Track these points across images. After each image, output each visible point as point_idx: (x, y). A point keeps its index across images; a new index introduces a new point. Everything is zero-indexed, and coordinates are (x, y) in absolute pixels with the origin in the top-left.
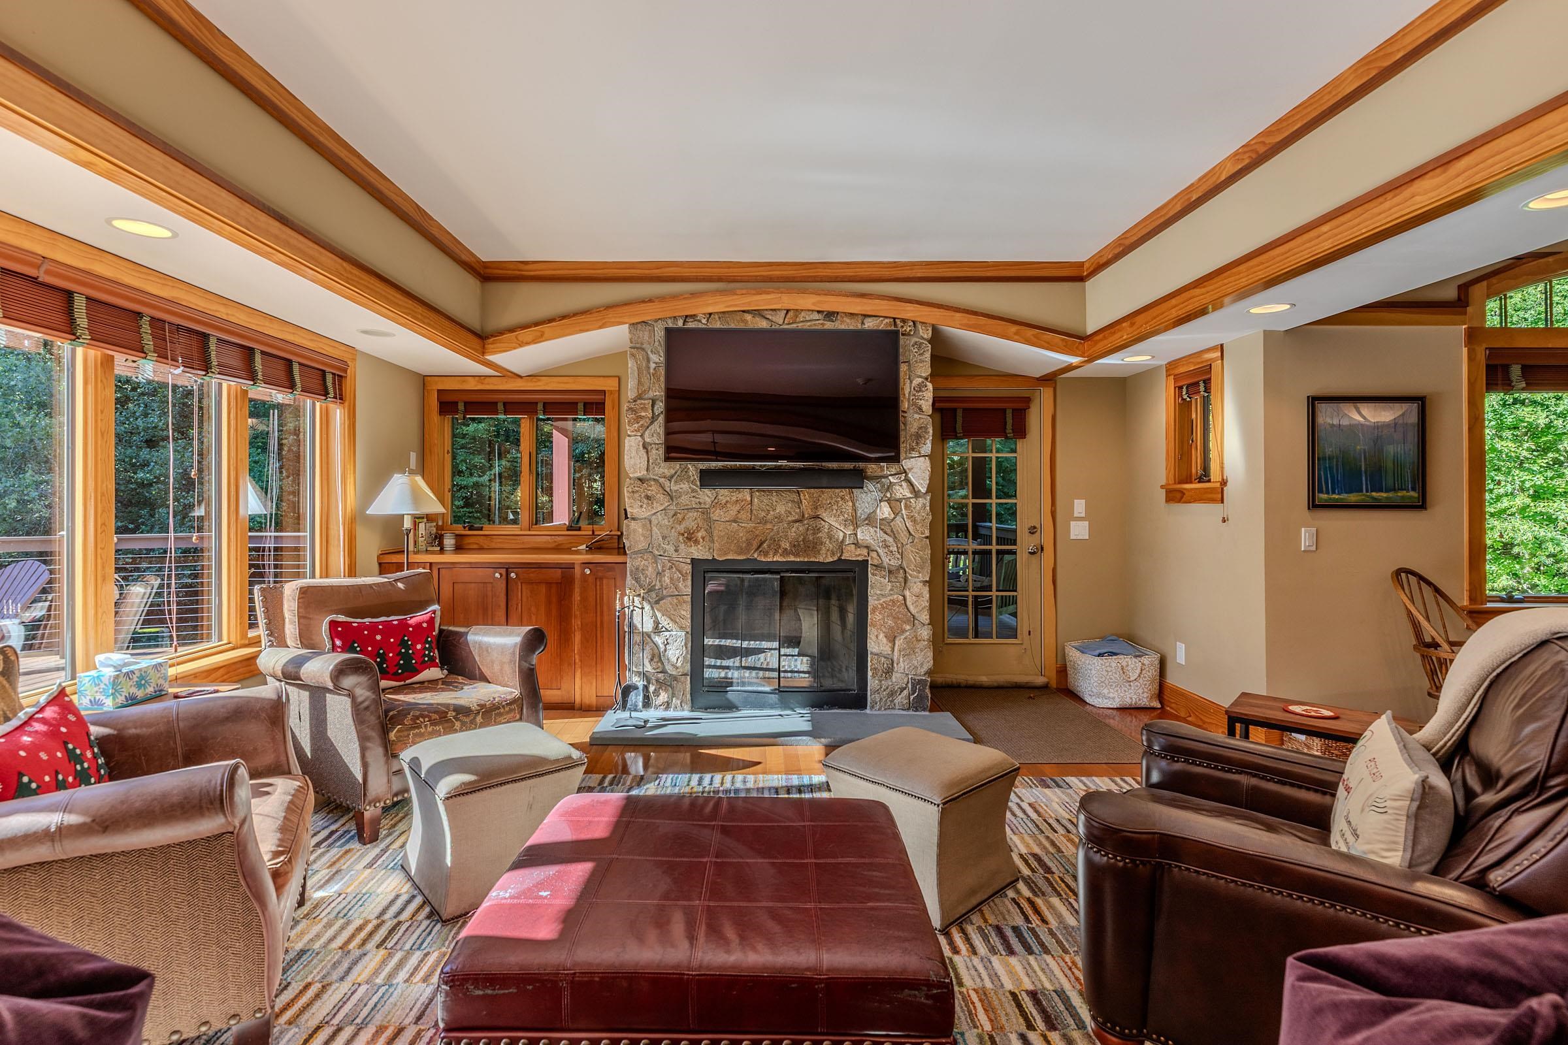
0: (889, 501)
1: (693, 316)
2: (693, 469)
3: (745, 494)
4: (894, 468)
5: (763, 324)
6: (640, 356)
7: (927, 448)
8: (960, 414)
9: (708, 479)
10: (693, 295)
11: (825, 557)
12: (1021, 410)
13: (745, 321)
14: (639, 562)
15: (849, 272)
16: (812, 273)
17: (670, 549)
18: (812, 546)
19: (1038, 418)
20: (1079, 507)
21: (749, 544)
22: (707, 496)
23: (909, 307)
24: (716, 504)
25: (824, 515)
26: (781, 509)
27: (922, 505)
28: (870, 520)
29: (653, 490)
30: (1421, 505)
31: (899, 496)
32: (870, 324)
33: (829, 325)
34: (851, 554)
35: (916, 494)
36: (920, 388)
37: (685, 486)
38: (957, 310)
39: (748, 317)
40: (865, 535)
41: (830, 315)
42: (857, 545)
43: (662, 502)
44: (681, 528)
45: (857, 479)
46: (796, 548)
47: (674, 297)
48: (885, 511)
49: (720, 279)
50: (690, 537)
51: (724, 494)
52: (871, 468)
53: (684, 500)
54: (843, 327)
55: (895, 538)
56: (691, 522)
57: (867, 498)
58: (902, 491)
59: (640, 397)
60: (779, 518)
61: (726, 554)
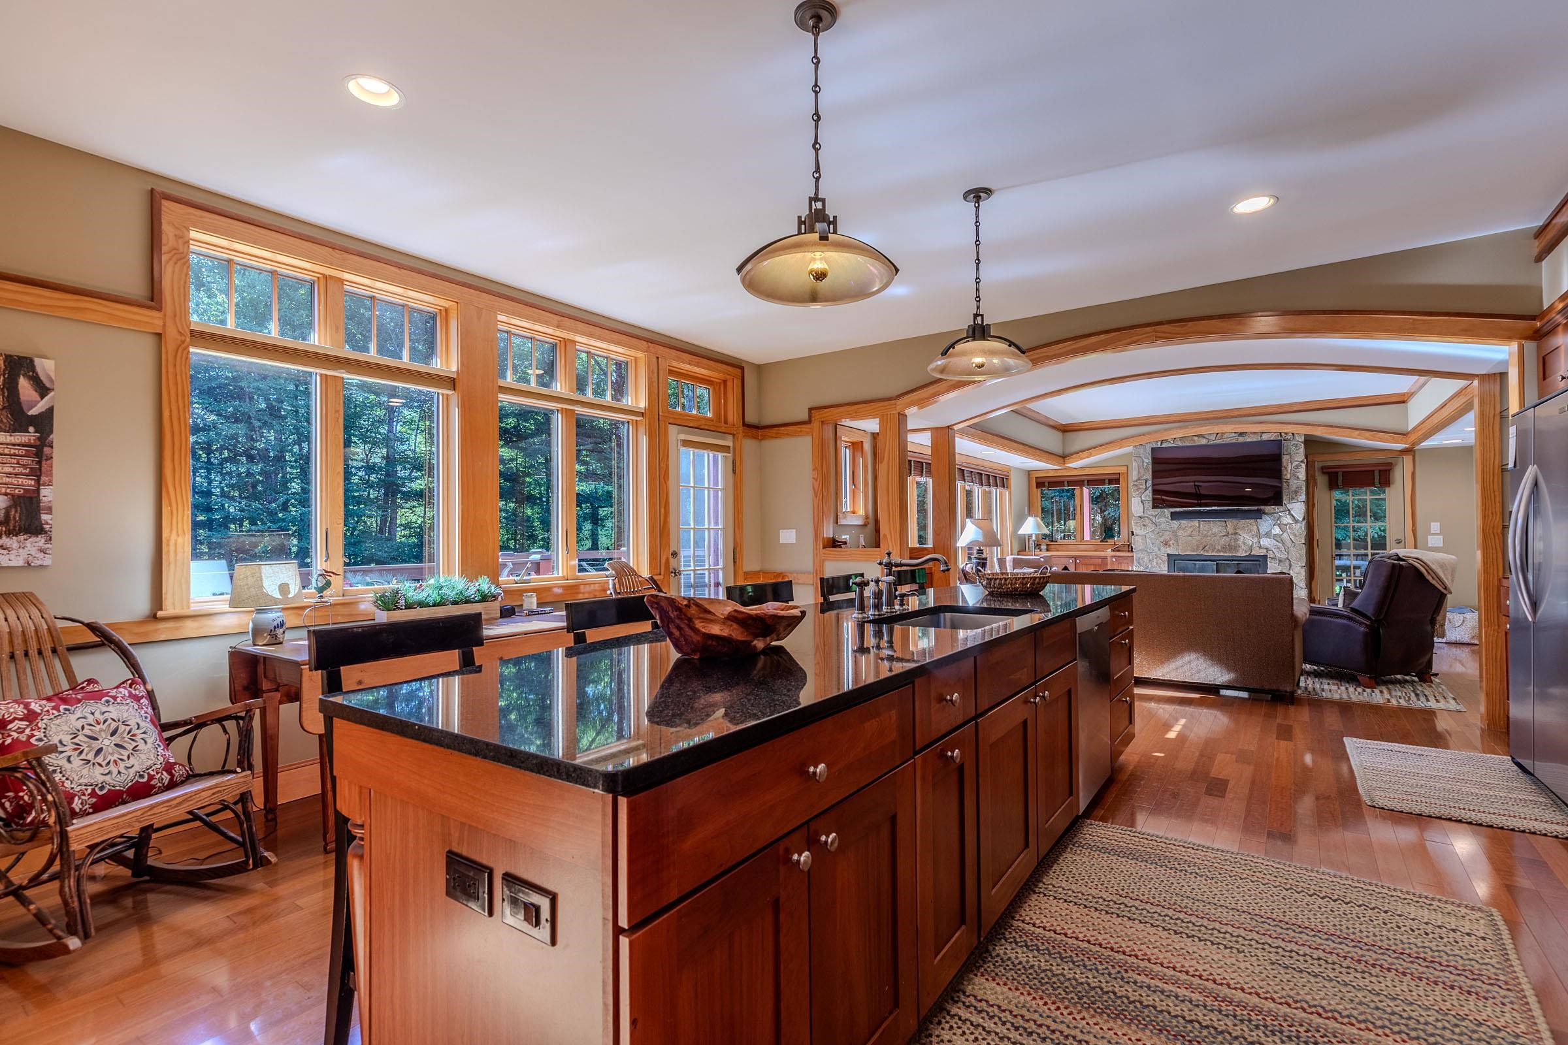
0: (1279, 525)
1: (1166, 440)
2: (1167, 512)
3: (1196, 523)
4: (1281, 509)
5: (1203, 442)
6: (1139, 460)
7: (1303, 497)
9: (1174, 516)
10: (1166, 430)
11: (1242, 553)
12: (1386, 470)
13: (1194, 441)
14: (1140, 555)
15: (1252, 412)
16: (1231, 414)
17: (1156, 549)
18: (1236, 548)
19: (1400, 474)
20: (1435, 528)
21: (1198, 547)
22: (1175, 524)
23: (1289, 426)
24: (1179, 528)
25: (1240, 533)
26: (1215, 530)
27: (1300, 527)
28: (1268, 535)
29: (1147, 521)
31: (1285, 522)
32: (1265, 437)
33: (1241, 439)
34: (1256, 552)
35: (1296, 521)
36: (1297, 467)
37: (1163, 520)
38: (1320, 425)
39: (1196, 438)
40: (1265, 542)
41: (1241, 434)
42: (1260, 547)
43: (1151, 527)
44: (1162, 539)
45: (1259, 515)
46: (1224, 549)
47: (1156, 432)
48: (1276, 530)
49: (1179, 421)
50: (1166, 544)
51: (1184, 523)
52: (1268, 509)
53: (1163, 526)
54: (1249, 440)
55: (1283, 544)
56: (1167, 536)
57: (1265, 524)
58: (1287, 520)
59: (1139, 479)
60: (1214, 534)
61: (1187, 550)
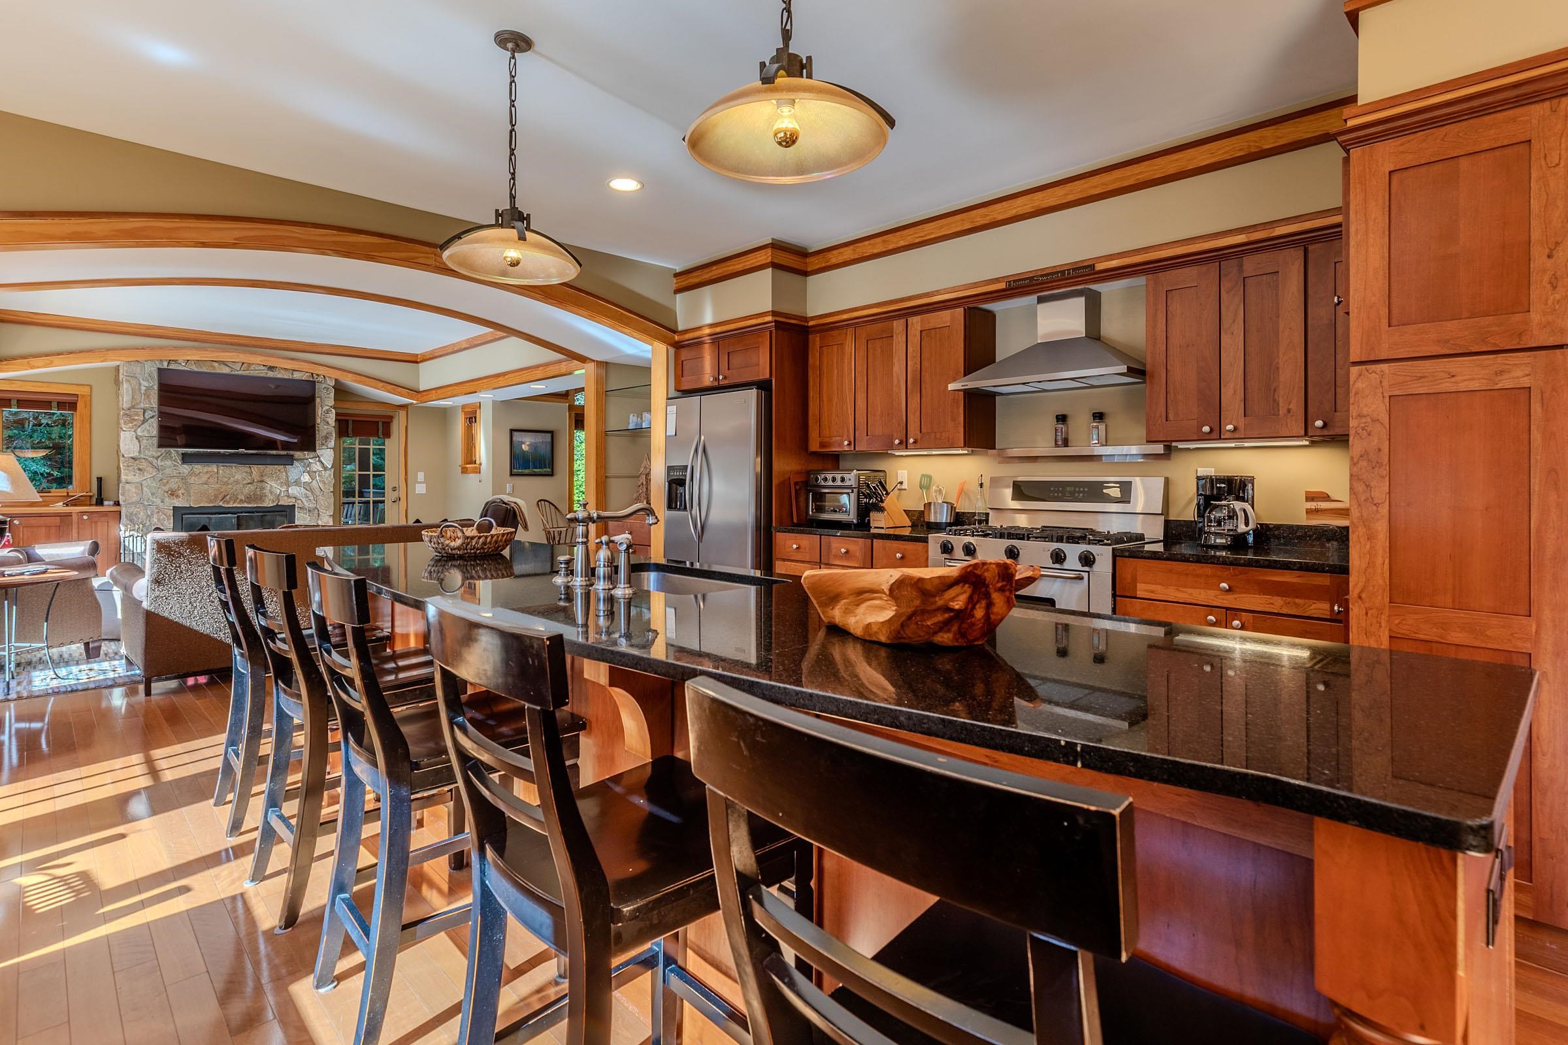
0: (308, 472)
1: (175, 361)
2: (176, 453)
3: (213, 468)
4: (312, 454)
5: (226, 370)
6: (134, 382)
7: (332, 444)
8: (350, 423)
9: (186, 458)
10: (176, 348)
11: (268, 503)
12: (387, 422)
13: (214, 367)
14: (133, 509)
15: (284, 346)
16: (260, 343)
17: (158, 501)
18: (261, 498)
19: (397, 427)
20: (421, 476)
21: (216, 496)
22: (185, 469)
23: (321, 368)
24: (192, 473)
25: (268, 480)
26: (238, 477)
27: (329, 475)
28: (297, 483)
29: (144, 465)
30: (552, 475)
31: (314, 469)
32: (297, 376)
33: (271, 374)
34: (284, 502)
35: (325, 468)
36: (328, 412)
37: (169, 463)
38: (350, 372)
39: (216, 364)
40: (294, 490)
41: (271, 368)
42: (288, 496)
43: (150, 472)
44: (166, 488)
45: (290, 460)
46: (249, 499)
47: (161, 348)
48: (306, 478)
49: (195, 340)
50: (173, 494)
51: (198, 467)
52: (298, 454)
53: (168, 471)
54: (279, 376)
55: (312, 492)
56: (173, 484)
57: (295, 471)
58: (317, 467)
59: (133, 407)
60: (237, 482)
61: (199, 503)
